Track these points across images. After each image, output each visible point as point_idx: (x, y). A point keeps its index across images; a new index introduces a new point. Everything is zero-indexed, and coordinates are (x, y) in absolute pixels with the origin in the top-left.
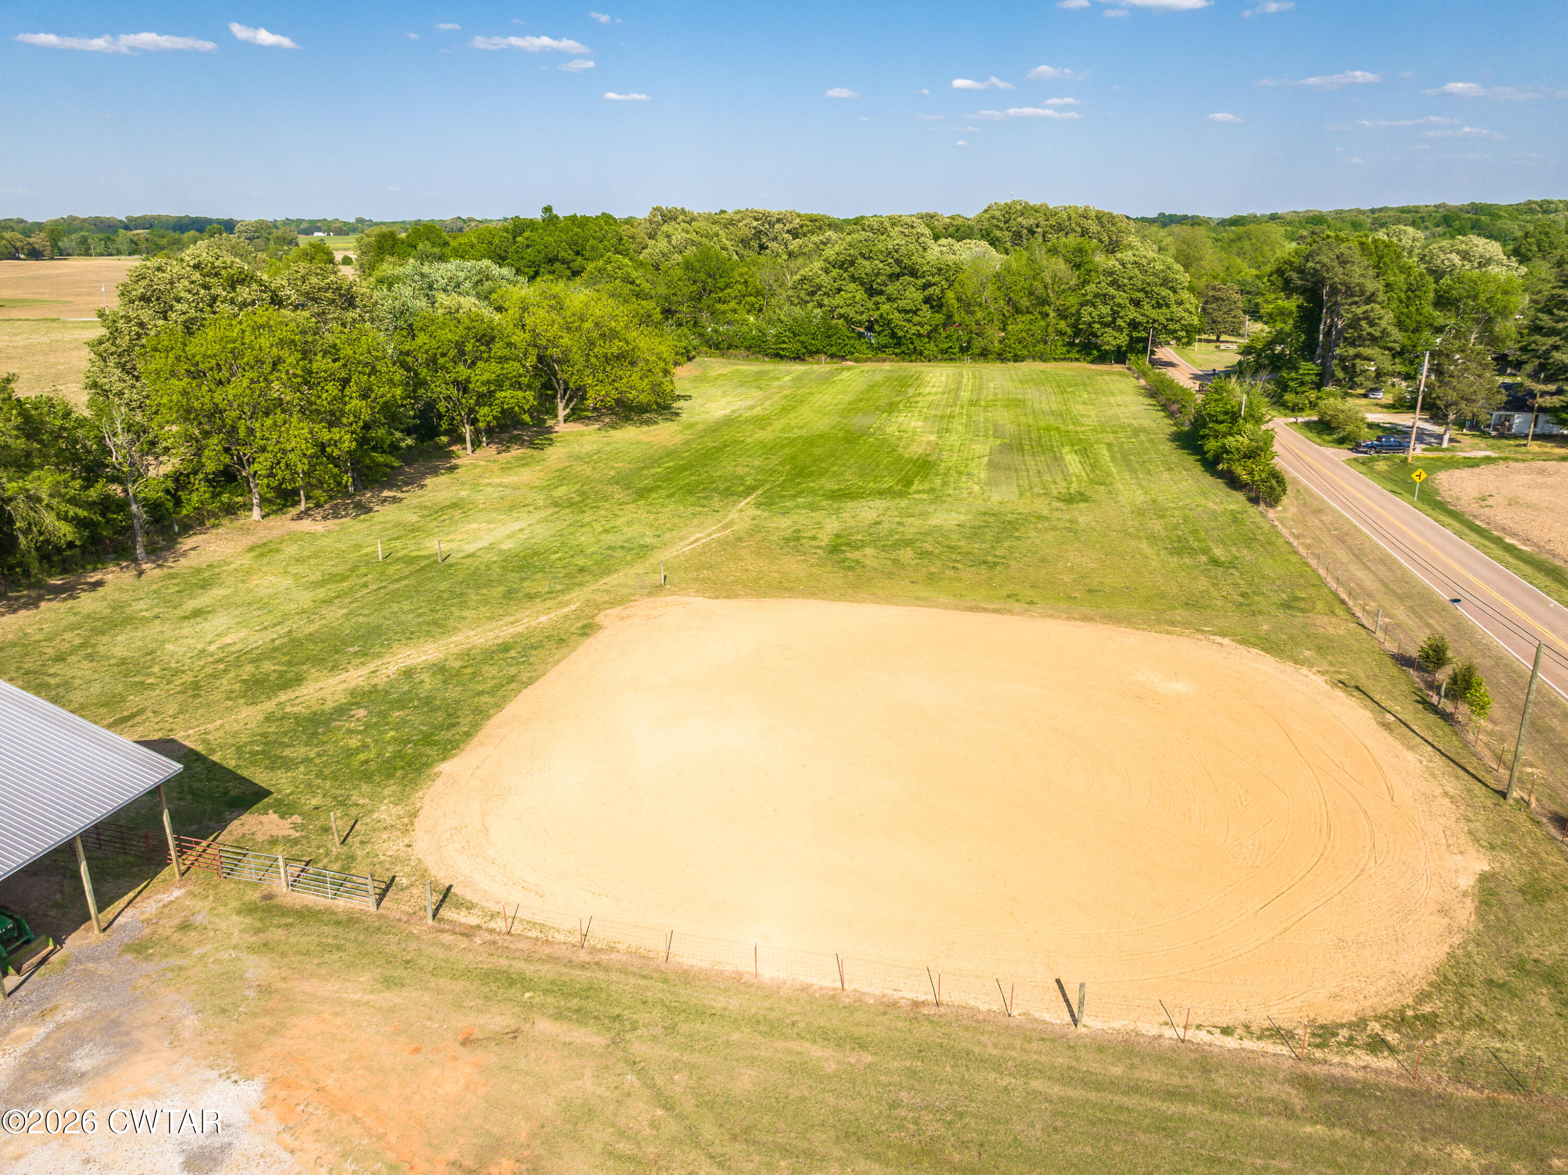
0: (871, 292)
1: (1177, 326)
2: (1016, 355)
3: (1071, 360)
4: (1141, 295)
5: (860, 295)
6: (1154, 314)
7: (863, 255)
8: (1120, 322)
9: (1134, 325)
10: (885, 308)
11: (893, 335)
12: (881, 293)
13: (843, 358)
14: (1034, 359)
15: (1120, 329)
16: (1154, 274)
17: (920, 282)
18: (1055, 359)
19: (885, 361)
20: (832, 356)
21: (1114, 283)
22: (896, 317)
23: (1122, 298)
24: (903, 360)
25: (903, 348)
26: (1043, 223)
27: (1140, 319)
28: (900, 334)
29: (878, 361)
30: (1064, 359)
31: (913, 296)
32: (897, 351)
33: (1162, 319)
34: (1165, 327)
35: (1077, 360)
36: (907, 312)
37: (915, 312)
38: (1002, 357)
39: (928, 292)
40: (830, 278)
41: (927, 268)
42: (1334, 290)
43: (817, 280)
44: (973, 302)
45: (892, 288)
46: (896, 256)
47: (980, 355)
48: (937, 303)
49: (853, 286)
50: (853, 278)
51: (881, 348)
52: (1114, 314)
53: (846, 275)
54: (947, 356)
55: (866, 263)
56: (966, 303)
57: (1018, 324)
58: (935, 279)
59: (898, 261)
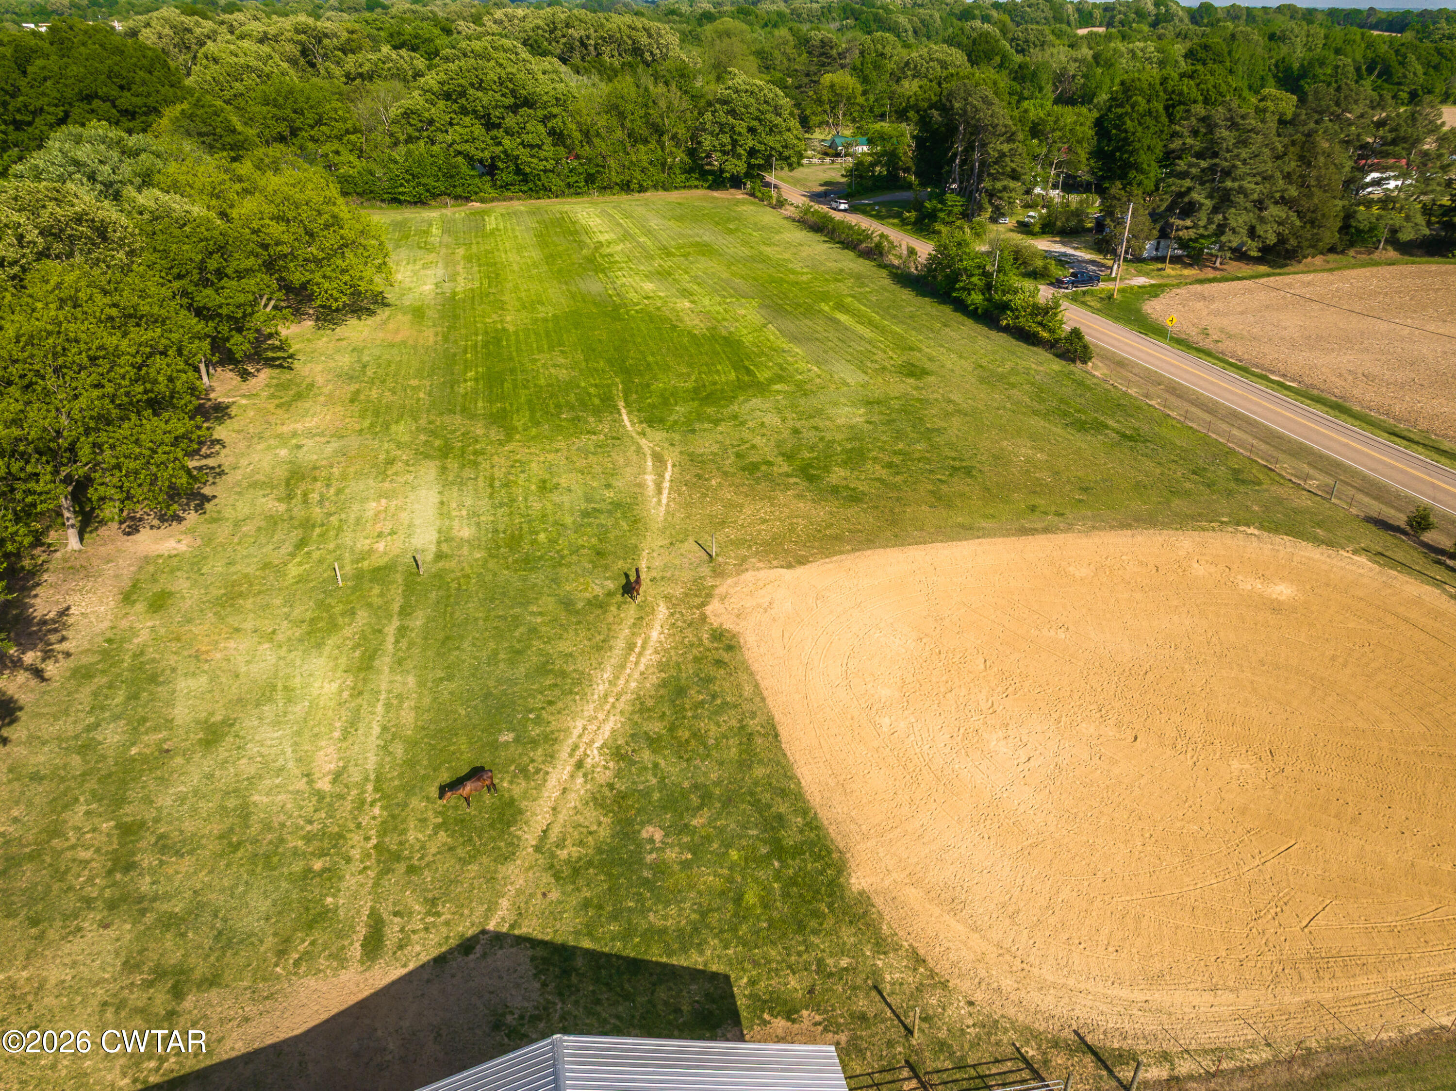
0: (490, 126)
1: (791, 151)
2: (641, 186)
3: (690, 187)
4: (755, 123)
5: (478, 130)
6: (770, 140)
7: (472, 85)
8: (740, 150)
9: (752, 152)
10: (507, 142)
11: (518, 171)
12: (499, 126)
13: (467, 199)
14: (655, 187)
15: (739, 157)
16: (765, 102)
17: (540, 113)
18: (676, 188)
19: (511, 199)
20: (457, 197)
21: (732, 112)
22: (523, 154)
23: (741, 127)
24: (530, 197)
25: (531, 185)
26: (593, 35)
27: (759, 147)
28: (528, 170)
29: (505, 200)
30: (684, 187)
31: (536, 130)
32: (525, 188)
33: (778, 147)
34: (781, 154)
35: (696, 187)
36: (532, 147)
37: (539, 147)
38: (626, 187)
39: (550, 125)
40: (439, 111)
41: (545, 98)
42: (976, 129)
43: (427, 115)
44: (592, 132)
45: (510, 121)
46: (511, 86)
47: (605, 188)
48: (558, 137)
49: (467, 120)
50: (464, 111)
51: (506, 186)
52: (734, 142)
53: (455, 107)
54: (572, 190)
55: (480, 94)
56: (586, 134)
57: (642, 154)
58: (555, 110)
59: (513, 92)
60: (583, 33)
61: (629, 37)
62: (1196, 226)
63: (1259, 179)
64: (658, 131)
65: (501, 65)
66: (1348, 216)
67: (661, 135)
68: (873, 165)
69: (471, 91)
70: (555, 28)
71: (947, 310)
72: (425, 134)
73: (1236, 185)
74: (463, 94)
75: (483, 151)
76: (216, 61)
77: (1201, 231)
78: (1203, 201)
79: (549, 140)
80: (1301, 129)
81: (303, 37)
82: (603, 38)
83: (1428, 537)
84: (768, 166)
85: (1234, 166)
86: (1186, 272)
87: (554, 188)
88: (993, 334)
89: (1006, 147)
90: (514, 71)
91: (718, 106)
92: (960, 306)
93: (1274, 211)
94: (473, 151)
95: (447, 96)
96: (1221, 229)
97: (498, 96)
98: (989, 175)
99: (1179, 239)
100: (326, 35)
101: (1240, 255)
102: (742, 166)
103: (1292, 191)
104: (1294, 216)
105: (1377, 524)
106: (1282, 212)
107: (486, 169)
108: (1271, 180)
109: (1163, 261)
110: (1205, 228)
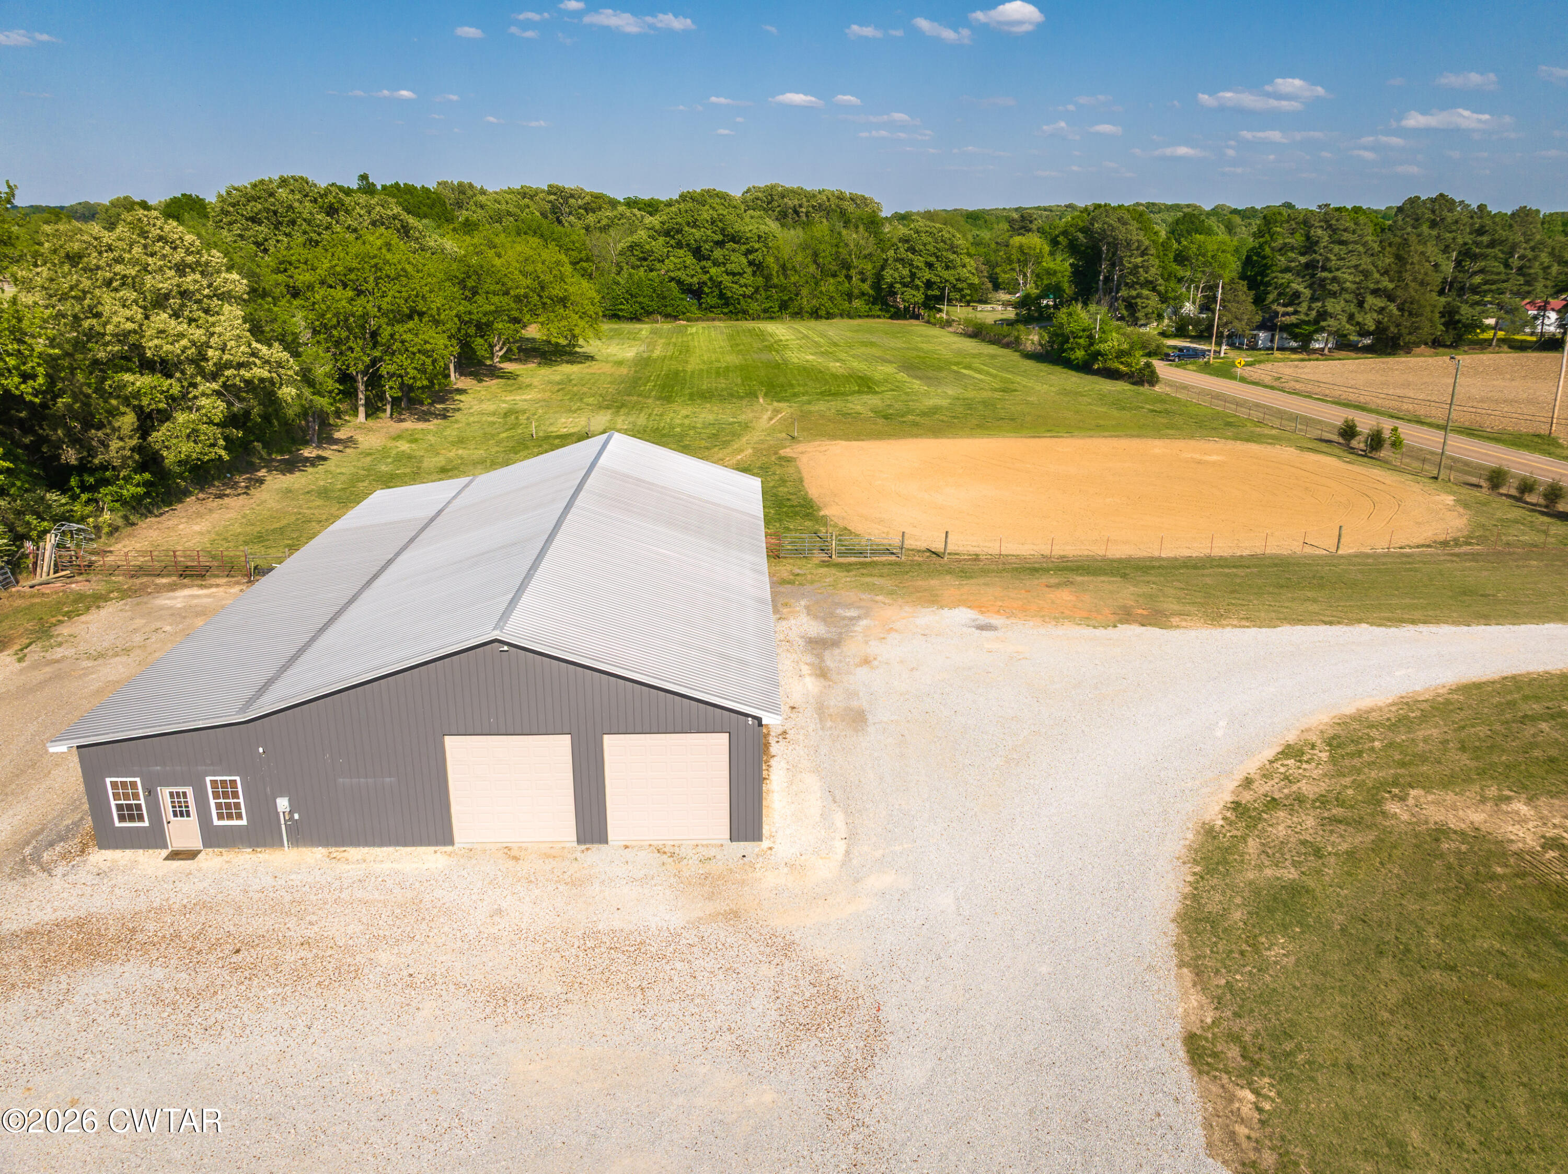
0: (700, 257)
1: (964, 285)
2: (828, 313)
3: (873, 317)
4: (933, 259)
5: (690, 260)
6: (946, 274)
8: (917, 282)
9: (929, 284)
10: (713, 271)
11: (721, 296)
12: (708, 258)
13: (676, 318)
14: (841, 316)
15: (917, 288)
16: (943, 241)
17: (744, 248)
18: (860, 317)
19: (714, 320)
20: (667, 316)
21: (913, 250)
22: (726, 280)
23: (919, 261)
24: (730, 319)
25: (731, 308)
26: (805, 204)
27: (934, 279)
28: (729, 294)
29: (708, 320)
30: (867, 316)
31: (739, 261)
32: (726, 310)
33: (952, 279)
34: (954, 286)
35: (879, 317)
36: (734, 274)
37: (740, 274)
38: (815, 314)
39: (751, 257)
40: (659, 245)
41: (749, 235)
42: (1114, 246)
43: (648, 247)
44: (789, 266)
45: (718, 253)
46: (720, 225)
47: (797, 313)
48: (758, 267)
49: (681, 252)
50: (679, 245)
51: (710, 308)
52: (913, 275)
53: (673, 242)
54: (768, 315)
55: (694, 230)
56: (784, 267)
57: (829, 286)
58: (757, 246)
59: (723, 230)
60: (796, 202)
61: (838, 206)
62: (1296, 312)
63: (1352, 271)
64: (846, 266)
65: (714, 208)
66: (1450, 312)
67: (848, 269)
68: (1040, 297)
69: (687, 228)
70: (773, 200)
72: (645, 263)
73: (1330, 275)
74: (679, 231)
75: (692, 276)
76: (482, 207)
77: (1303, 317)
78: (1302, 290)
79: (749, 270)
81: (552, 197)
82: (813, 207)
83: (1354, 443)
85: (1328, 259)
86: (1294, 356)
87: (751, 312)
89: (1139, 260)
90: (725, 213)
91: (900, 245)
93: (1371, 301)
94: (684, 277)
95: (667, 234)
96: (1323, 315)
97: (709, 232)
98: (1127, 284)
99: (1285, 328)
100: (572, 196)
102: (919, 297)
103: (1386, 284)
104: (1392, 307)
105: (1321, 440)
106: (1380, 302)
107: (696, 293)
108: (1366, 274)
109: (1272, 349)
110: (1307, 315)
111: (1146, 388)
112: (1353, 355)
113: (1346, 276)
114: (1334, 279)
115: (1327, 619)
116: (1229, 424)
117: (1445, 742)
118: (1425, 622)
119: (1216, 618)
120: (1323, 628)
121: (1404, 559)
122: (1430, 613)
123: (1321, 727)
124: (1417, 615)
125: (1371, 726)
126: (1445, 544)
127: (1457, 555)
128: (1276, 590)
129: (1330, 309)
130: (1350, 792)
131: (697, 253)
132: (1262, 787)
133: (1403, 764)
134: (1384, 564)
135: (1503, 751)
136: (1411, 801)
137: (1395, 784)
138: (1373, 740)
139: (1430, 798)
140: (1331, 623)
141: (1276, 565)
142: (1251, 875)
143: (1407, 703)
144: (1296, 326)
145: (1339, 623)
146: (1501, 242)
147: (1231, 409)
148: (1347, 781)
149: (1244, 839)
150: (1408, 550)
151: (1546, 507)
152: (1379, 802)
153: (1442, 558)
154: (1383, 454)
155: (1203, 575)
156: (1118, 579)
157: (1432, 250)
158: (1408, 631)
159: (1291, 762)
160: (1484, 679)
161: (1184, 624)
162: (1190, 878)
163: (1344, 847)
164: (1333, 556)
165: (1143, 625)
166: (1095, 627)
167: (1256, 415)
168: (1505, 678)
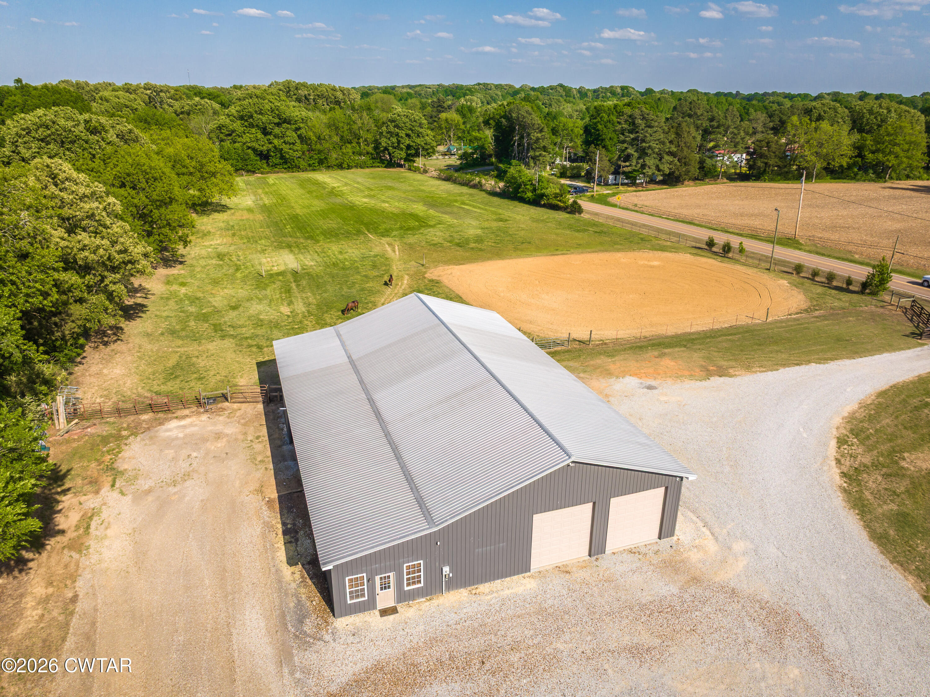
1: (429, 147)
2: (348, 166)
3: (375, 167)
4: (410, 132)
5: (260, 135)
6: (418, 141)
7: (256, 112)
8: (402, 146)
9: (409, 147)
10: (276, 142)
11: (282, 157)
12: (270, 133)
13: (254, 172)
14: (356, 167)
15: (402, 149)
16: (415, 121)
17: (293, 127)
18: (367, 167)
19: (278, 172)
20: (248, 171)
21: (397, 126)
22: (285, 148)
23: (402, 134)
24: (289, 171)
25: (289, 164)
26: (311, 93)
27: (412, 144)
28: (288, 156)
29: (274, 173)
30: (372, 167)
31: (291, 135)
32: (286, 166)
33: (422, 143)
34: (424, 148)
35: (378, 167)
36: (290, 144)
37: (293, 144)
38: (340, 166)
39: (299, 133)
40: (237, 125)
41: (296, 119)
42: (524, 127)
43: (231, 127)
44: (322, 137)
45: (277, 130)
46: (277, 112)
47: (329, 167)
48: (303, 139)
49: (253, 130)
50: (252, 126)
51: (275, 165)
52: (399, 142)
53: (246, 124)
54: (312, 168)
55: (261, 117)
56: (319, 138)
57: (348, 149)
58: (302, 125)
59: (278, 115)
60: (306, 93)
61: (333, 95)
62: (630, 165)
63: (657, 142)
64: (358, 137)
65: (271, 102)
66: (702, 162)
67: (359, 139)
68: (473, 154)
69: (255, 115)
70: (290, 90)
71: (516, 203)
72: (230, 138)
73: (647, 145)
74: (251, 117)
75: (263, 146)
76: (107, 101)
77: (634, 168)
78: (633, 153)
79: (298, 141)
80: (676, 121)
81: (148, 92)
82: (318, 96)
84: (417, 155)
85: (645, 136)
86: (629, 189)
87: (301, 167)
88: (538, 208)
89: (539, 135)
90: (279, 105)
91: (389, 123)
92: (522, 200)
93: (667, 158)
94: (257, 146)
95: (242, 118)
96: (643, 166)
97: (271, 118)
98: (532, 149)
99: (624, 173)
100: (161, 91)
101: (652, 181)
102: (403, 154)
103: (674, 149)
104: (676, 160)
105: (695, 247)
106: (670, 158)
107: (264, 156)
108: (663, 143)
109: (618, 184)
110: (636, 166)
111: (577, 216)
112: (656, 186)
113: (655, 145)
114: (649, 147)
115: (795, 362)
116: (642, 239)
117: (896, 426)
118: (836, 359)
119: (748, 368)
120: (797, 368)
121: (798, 322)
122: (834, 353)
123: (842, 425)
124: (829, 355)
125: (861, 422)
126: (806, 310)
127: (817, 317)
128: (759, 347)
129: (647, 163)
130: (881, 459)
131: (265, 132)
132: (847, 462)
133: (890, 440)
134: (792, 326)
135: (921, 427)
136: (908, 460)
137: (894, 451)
138: (868, 429)
139: (913, 456)
140: (797, 364)
141: (747, 332)
142: (880, 510)
143: (863, 406)
144: (630, 172)
145: (802, 364)
146: (723, 125)
147: (636, 230)
148: (875, 452)
149: (861, 491)
150: (793, 316)
151: (828, 283)
152: (897, 463)
153: (813, 320)
154: (730, 255)
155: (720, 342)
156: (683, 349)
157: (692, 129)
158: (833, 365)
159: (846, 447)
160: (884, 388)
161: (737, 373)
162: (858, 517)
163: (903, 489)
164: (765, 323)
165: (720, 376)
166: (700, 381)
167: (653, 233)
168: (891, 387)
